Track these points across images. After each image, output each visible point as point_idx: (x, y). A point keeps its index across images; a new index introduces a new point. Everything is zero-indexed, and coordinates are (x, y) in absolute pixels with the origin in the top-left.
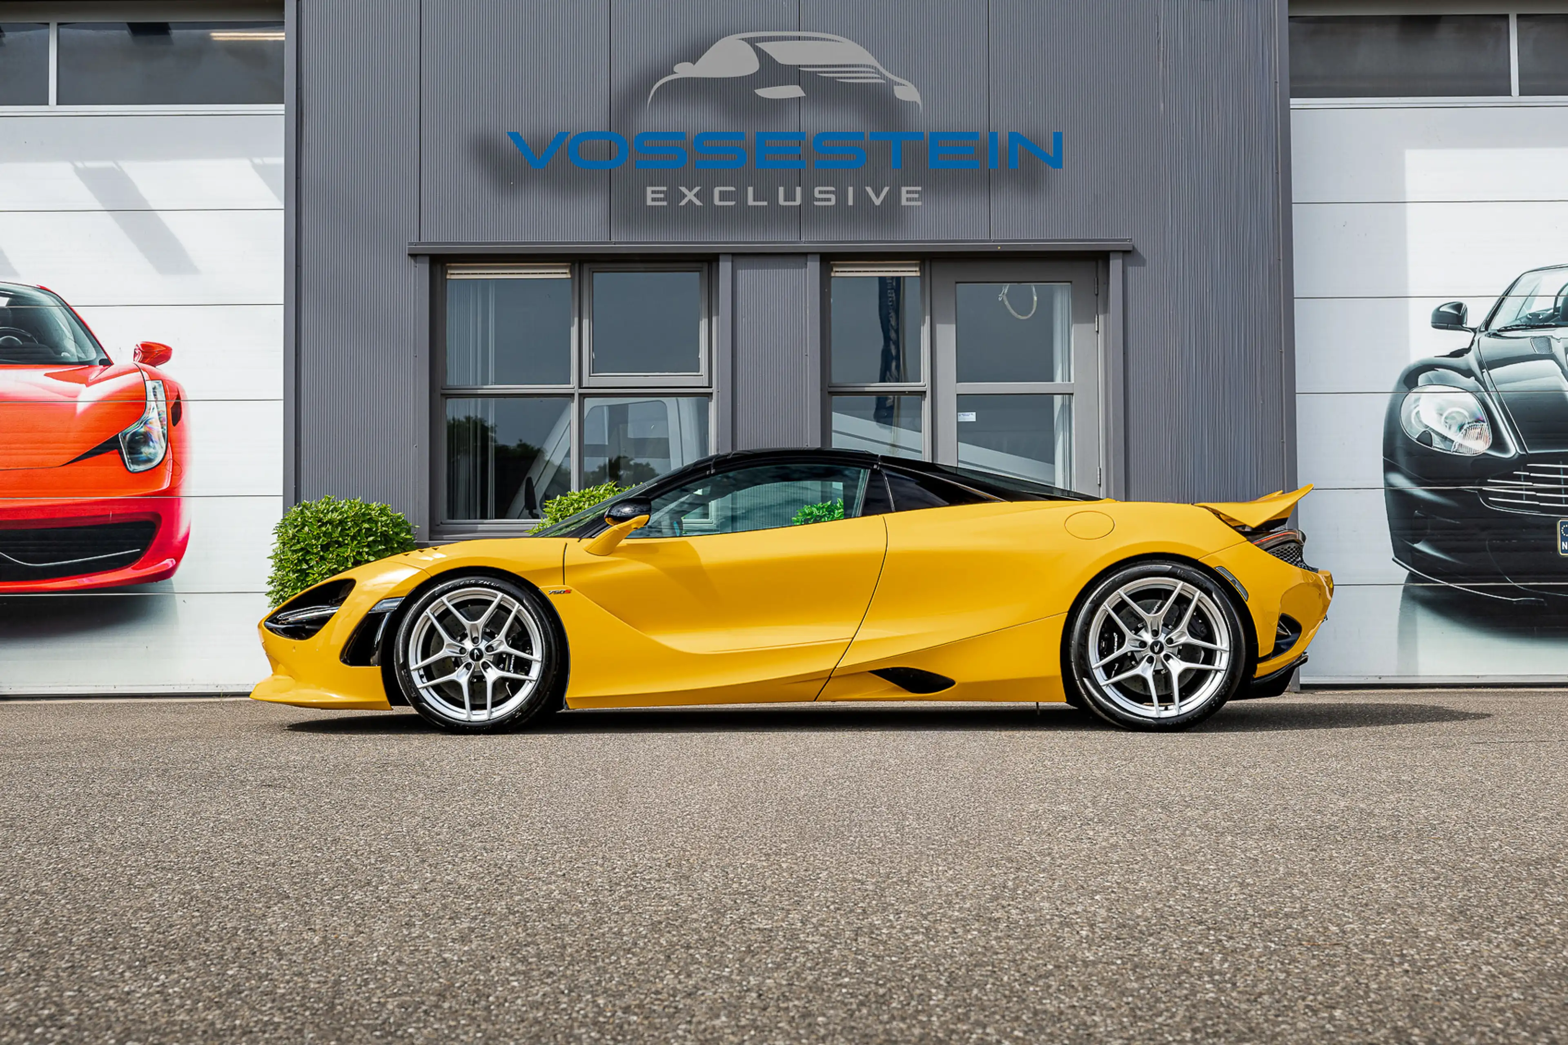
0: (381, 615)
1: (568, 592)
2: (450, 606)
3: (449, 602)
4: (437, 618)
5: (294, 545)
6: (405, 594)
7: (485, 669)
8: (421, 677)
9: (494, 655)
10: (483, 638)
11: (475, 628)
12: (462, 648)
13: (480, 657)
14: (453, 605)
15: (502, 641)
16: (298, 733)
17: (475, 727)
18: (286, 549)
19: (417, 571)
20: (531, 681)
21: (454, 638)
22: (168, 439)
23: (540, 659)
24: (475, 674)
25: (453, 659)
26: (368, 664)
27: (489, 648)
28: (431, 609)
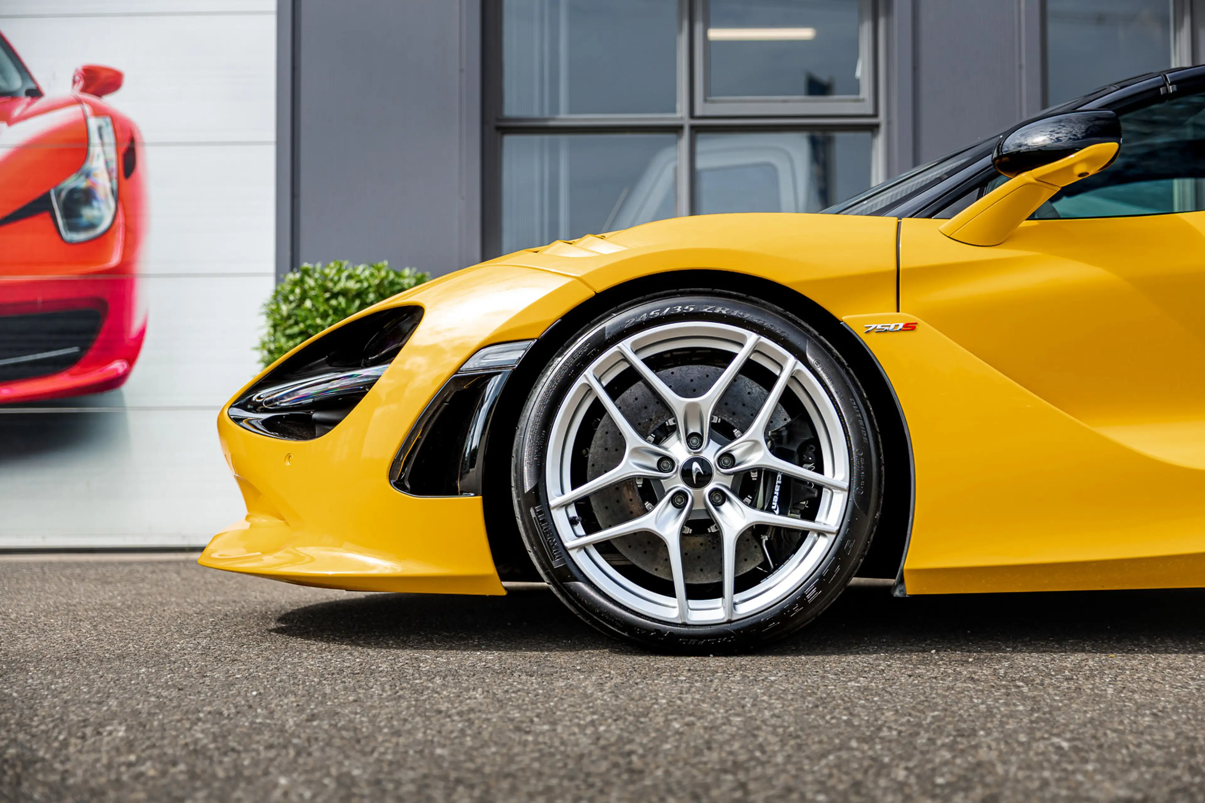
0: (483, 379)
1: (910, 327)
2: (637, 362)
3: (636, 352)
4: (607, 389)
5: (291, 326)
6: (538, 333)
7: (717, 505)
8: (573, 522)
9: (735, 474)
10: (711, 436)
11: (692, 412)
12: (664, 458)
13: (705, 478)
14: (646, 361)
15: (756, 443)
16: (297, 643)
17: (699, 637)
18: (279, 334)
19: (563, 281)
20: (821, 533)
21: (643, 435)
22: (118, 195)
23: (846, 485)
24: (692, 518)
25: (640, 483)
26: (452, 491)
27: (726, 459)
28: (595, 370)
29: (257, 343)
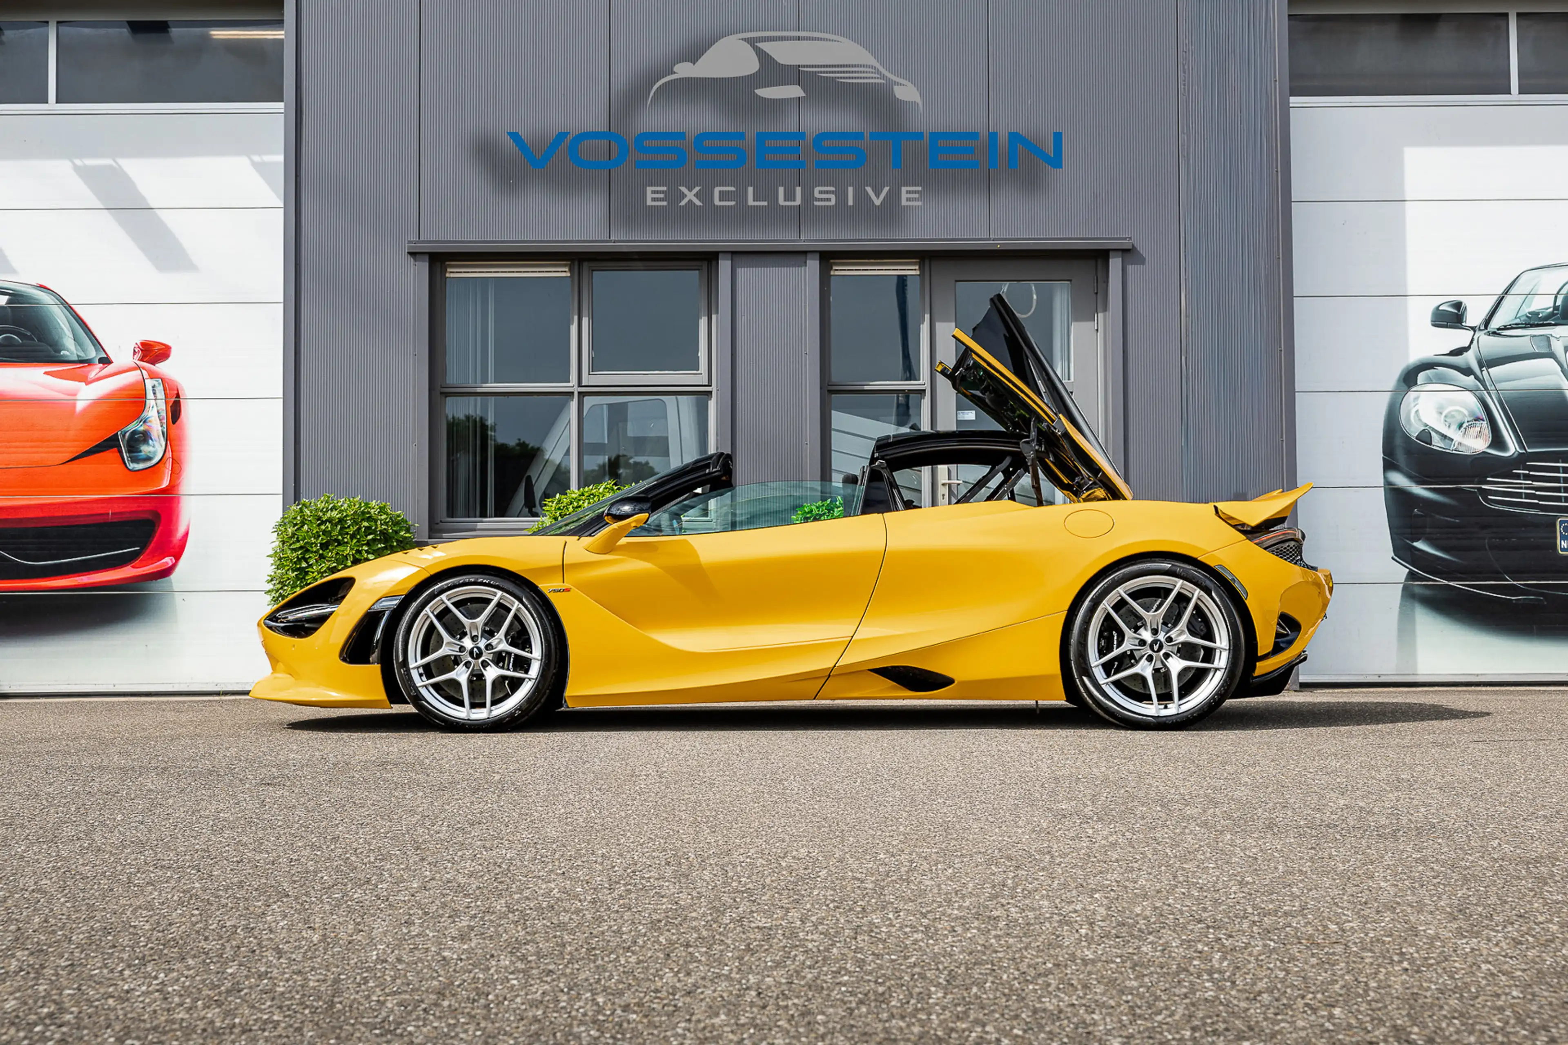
0: (380, 614)
1: (568, 590)
2: (449, 604)
3: (449, 600)
4: (436, 616)
5: (293, 543)
6: (405, 593)
7: (484, 667)
8: (421, 675)
9: (493, 653)
10: (482, 636)
11: (475, 626)
12: (462, 647)
13: (480, 655)
14: (453, 604)
15: (501, 640)
16: (297, 732)
17: (475, 725)
18: (285, 547)
19: (416, 569)
20: (530, 679)
21: (453, 636)
22: (168, 437)
23: (540, 658)
24: (475, 673)
25: (453, 658)
26: (368, 662)
27: (489, 647)
28: (430, 608)
29: (271, 552)
